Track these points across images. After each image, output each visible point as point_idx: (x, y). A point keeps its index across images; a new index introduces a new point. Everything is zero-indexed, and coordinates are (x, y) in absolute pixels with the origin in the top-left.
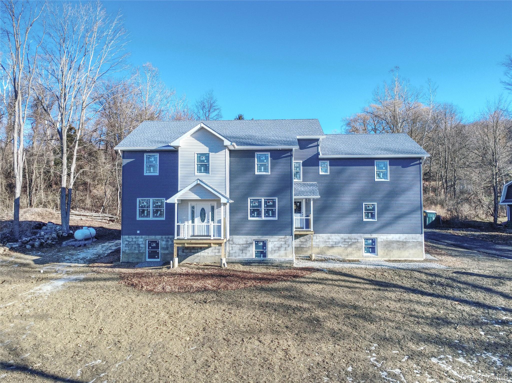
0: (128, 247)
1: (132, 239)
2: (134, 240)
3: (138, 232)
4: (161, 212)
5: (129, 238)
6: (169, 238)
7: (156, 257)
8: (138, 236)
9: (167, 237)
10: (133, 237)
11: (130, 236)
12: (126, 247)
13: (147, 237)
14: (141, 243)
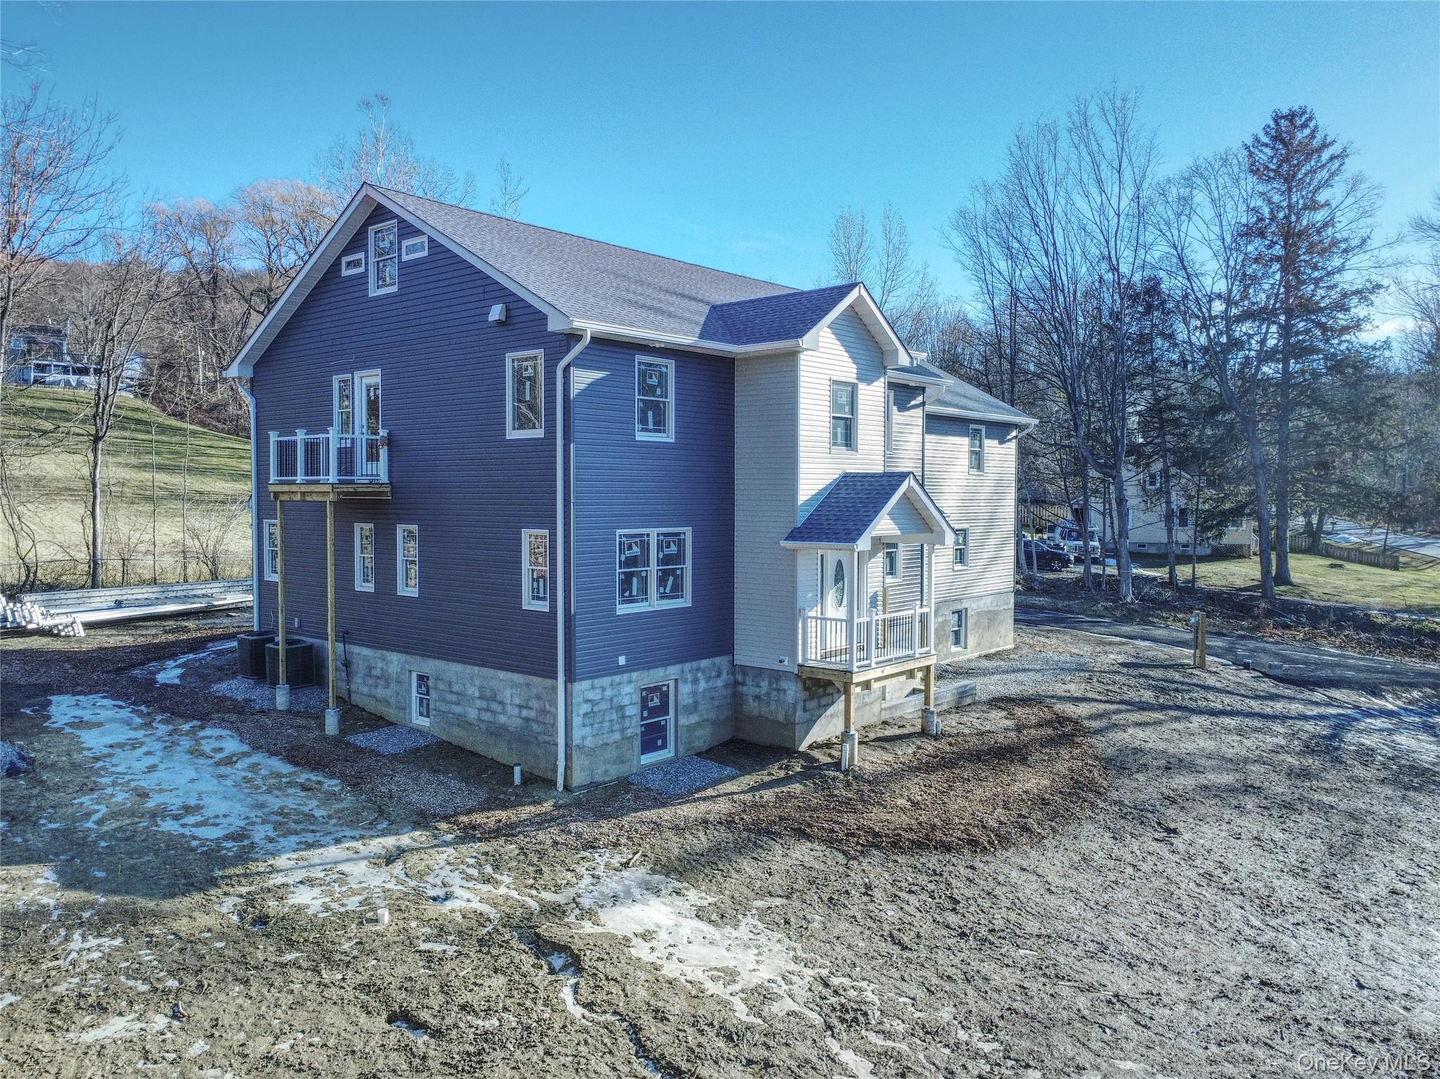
0: (592, 725)
1: (603, 689)
2: (608, 693)
3: (622, 660)
4: (676, 577)
5: (593, 688)
6: (698, 669)
7: (660, 742)
8: (617, 678)
9: (695, 664)
10: (606, 681)
11: (597, 682)
12: (584, 725)
13: (645, 674)
14: (626, 701)
